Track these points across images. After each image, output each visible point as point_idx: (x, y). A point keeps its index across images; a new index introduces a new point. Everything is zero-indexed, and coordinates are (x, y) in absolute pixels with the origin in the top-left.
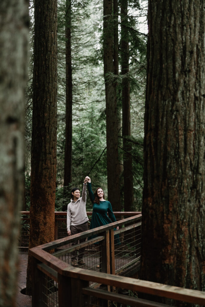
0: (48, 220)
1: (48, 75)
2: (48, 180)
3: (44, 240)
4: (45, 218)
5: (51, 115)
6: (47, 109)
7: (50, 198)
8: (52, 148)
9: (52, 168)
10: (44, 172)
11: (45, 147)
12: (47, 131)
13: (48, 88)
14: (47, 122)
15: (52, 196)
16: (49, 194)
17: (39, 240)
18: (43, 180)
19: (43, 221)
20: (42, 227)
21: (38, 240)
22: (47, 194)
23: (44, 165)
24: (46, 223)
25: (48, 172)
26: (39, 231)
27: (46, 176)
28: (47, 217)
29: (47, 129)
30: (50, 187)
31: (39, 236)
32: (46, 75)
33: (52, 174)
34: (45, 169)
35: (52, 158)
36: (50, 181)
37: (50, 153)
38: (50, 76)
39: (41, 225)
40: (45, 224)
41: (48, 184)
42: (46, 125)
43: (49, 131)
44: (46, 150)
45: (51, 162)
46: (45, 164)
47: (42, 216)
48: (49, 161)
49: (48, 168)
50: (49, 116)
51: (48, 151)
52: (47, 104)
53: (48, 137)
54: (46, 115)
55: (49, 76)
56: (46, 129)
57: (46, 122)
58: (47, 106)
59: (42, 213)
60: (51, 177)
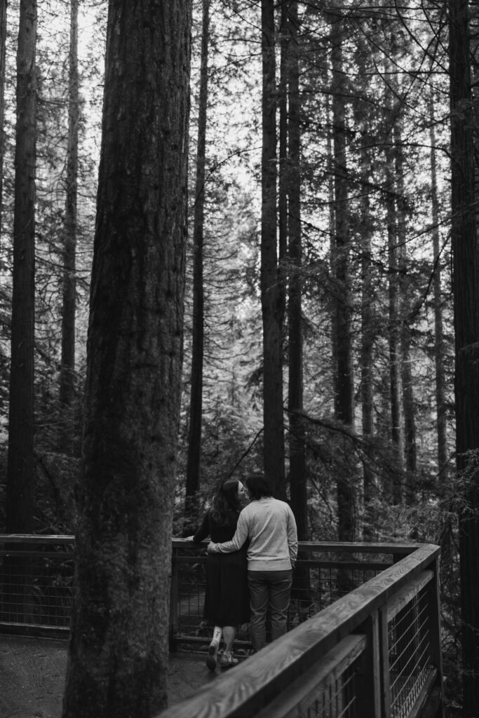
0: (145, 567)
1: (157, 34)
2: (148, 409)
3: (127, 649)
4: (133, 560)
5: (167, 174)
6: (153, 151)
7: (154, 479)
8: (169, 294)
9: (167, 367)
10: (135, 379)
11: (142, 285)
12: (151, 228)
13: (158, 77)
14: (151, 195)
15: (162, 474)
16: (150, 466)
17: (106, 648)
18: (129, 408)
19: (124, 571)
20: (120, 598)
21: (100, 650)
22: (146, 463)
23: (134, 351)
24: (138, 580)
25: (148, 379)
26: (106, 613)
27: (141, 394)
28: (141, 554)
29: (151, 220)
30: (156, 438)
31: (109, 634)
32: (152, 31)
33: (167, 392)
34: (138, 366)
35: (166, 330)
36: (157, 417)
37: (160, 312)
38: (167, 38)
39: (117, 587)
40: (133, 583)
41: (149, 428)
42: (147, 206)
43: (156, 229)
44: (143, 295)
45: (161, 345)
46: (140, 349)
47: (122, 550)
48: (155, 340)
49: (152, 367)
50: (161, 177)
51: (150, 302)
52: (152, 132)
53: (153, 250)
54: (147, 169)
55: (163, 38)
56: (146, 220)
57: (146, 197)
58: (154, 139)
59: (122, 538)
60: (163, 401)
